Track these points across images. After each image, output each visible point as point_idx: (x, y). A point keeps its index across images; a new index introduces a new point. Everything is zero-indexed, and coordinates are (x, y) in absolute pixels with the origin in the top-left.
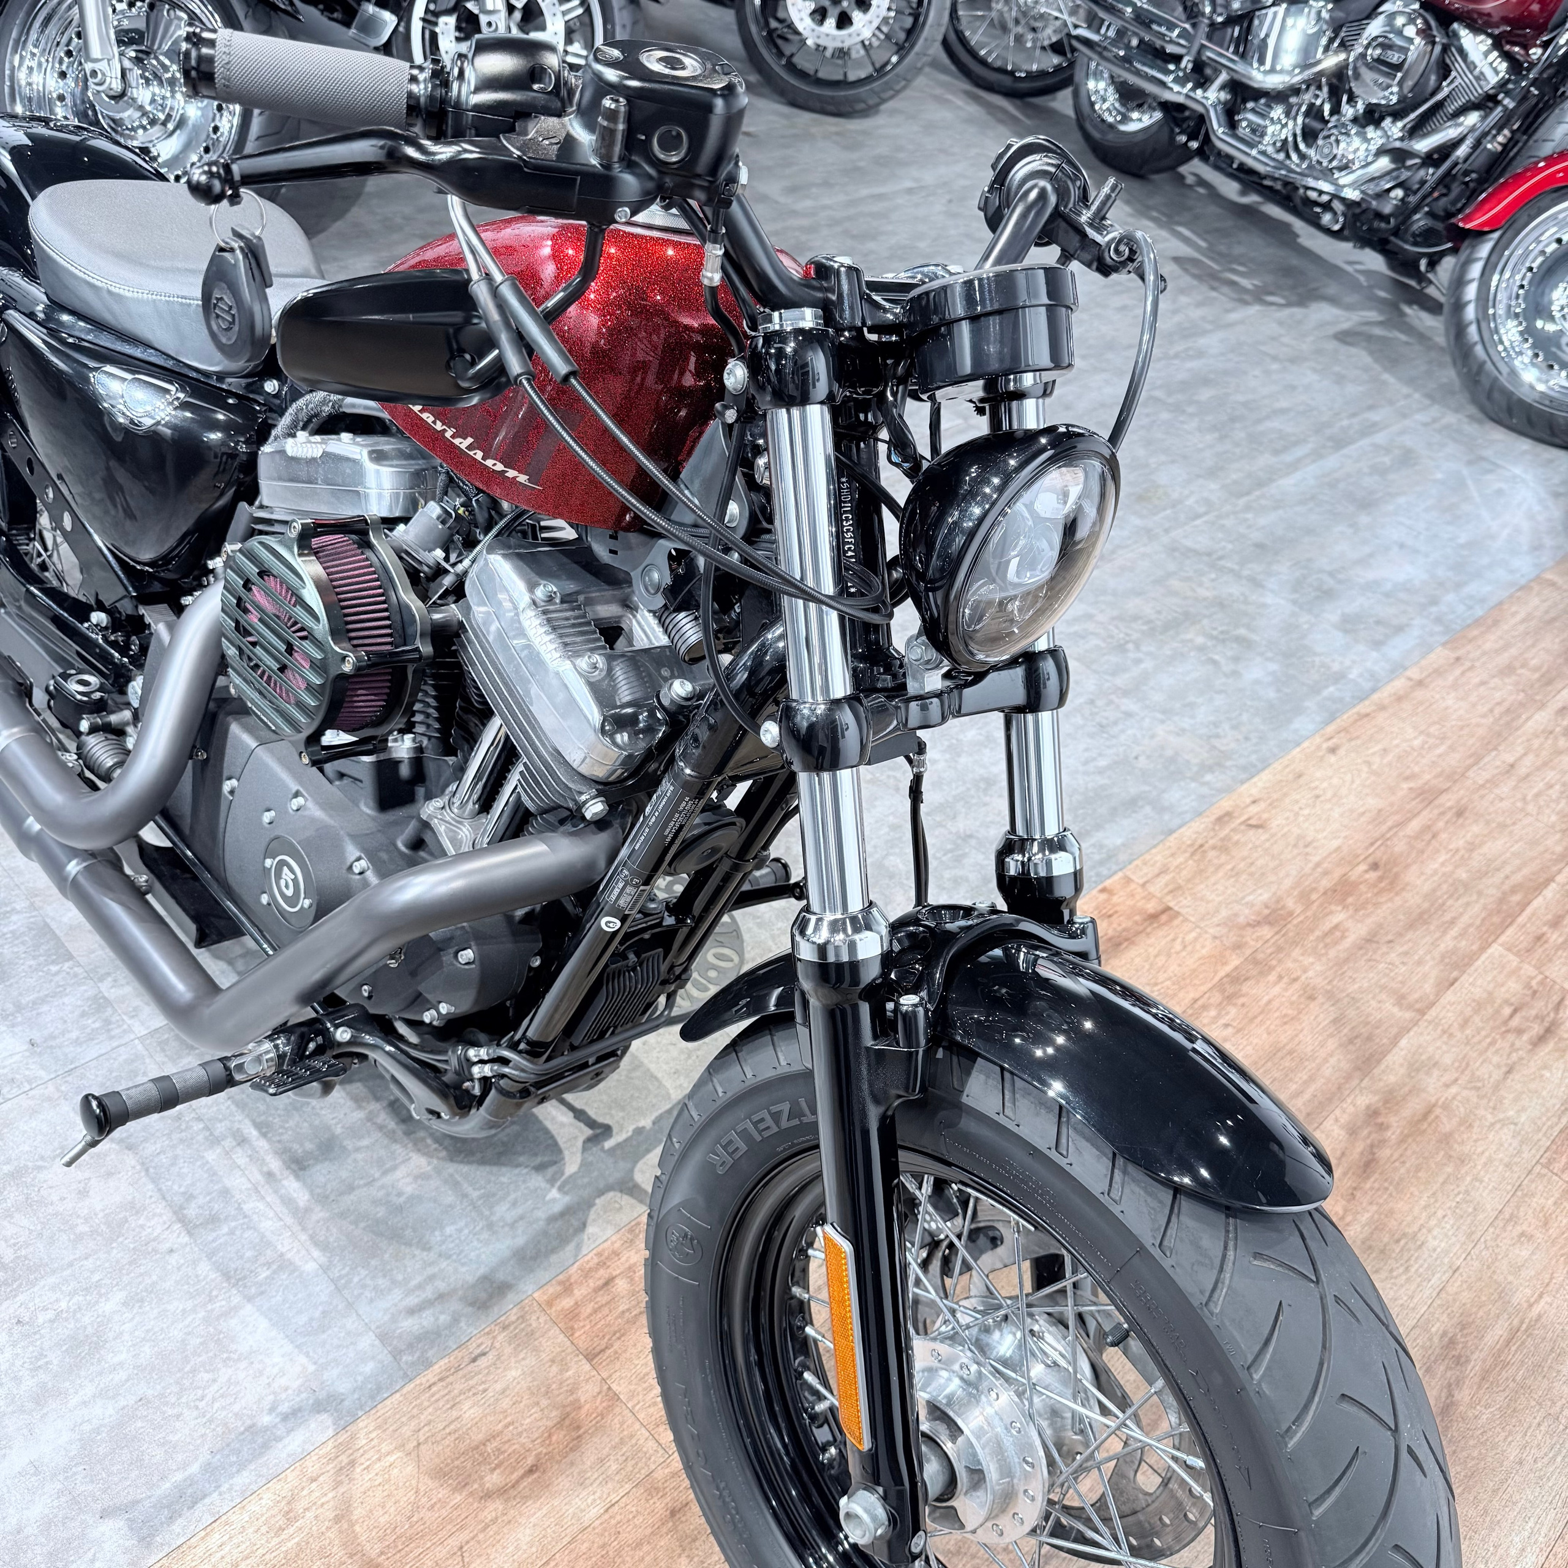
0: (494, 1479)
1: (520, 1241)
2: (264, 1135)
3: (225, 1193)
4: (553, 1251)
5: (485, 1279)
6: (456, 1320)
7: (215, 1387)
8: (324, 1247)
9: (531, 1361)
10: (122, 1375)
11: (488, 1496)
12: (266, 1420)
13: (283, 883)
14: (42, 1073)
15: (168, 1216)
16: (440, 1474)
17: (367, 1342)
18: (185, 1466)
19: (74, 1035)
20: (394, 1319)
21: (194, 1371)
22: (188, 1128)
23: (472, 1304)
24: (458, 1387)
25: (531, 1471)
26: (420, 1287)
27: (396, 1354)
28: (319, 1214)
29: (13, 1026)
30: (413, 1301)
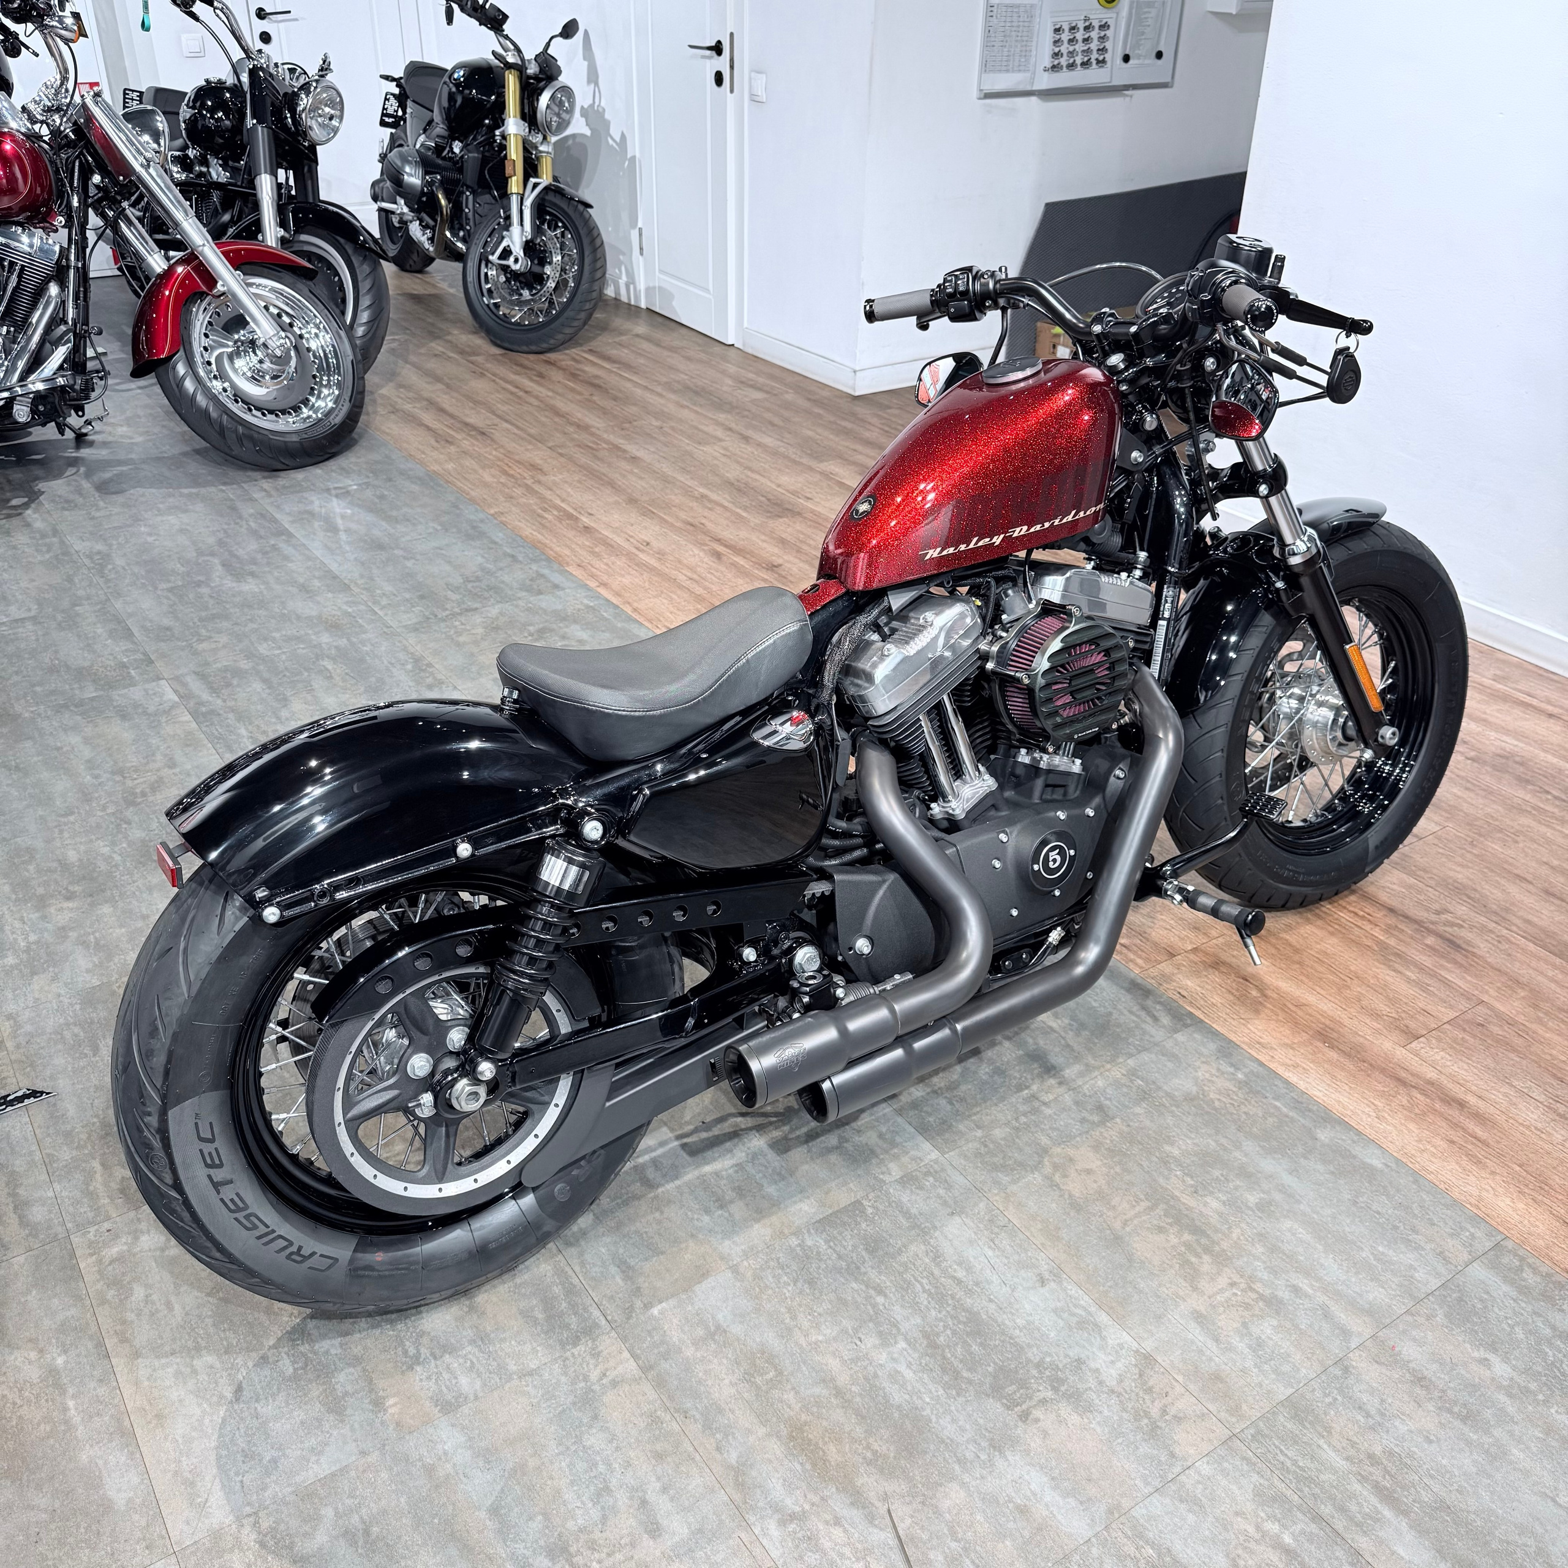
0: (1255, 993)
2: (1027, 1087)
3: (1077, 1103)
5: (1128, 991)
6: (1159, 1002)
7: (1224, 1099)
8: (1116, 1057)
9: (1180, 977)
10: (1224, 1141)
11: (1264, 995)
12: (1240, 1076)
13: (1051, 864)
14: (982, 1206)
15: (1102, 1130)
16: (1257, 1011)
17: (1180, 1037)
18: (1277, 1108)
19: (941, 1191)
20: (1164, 1027)
21: (1215, 1109)
22: (1027, 1124)
23: (1147, 996)
24: (1202, 1003)
25: (1246, 980)
26: (1138, 1016)
27: (1185, 1026)
28: (1091, 1061)
29: (935, 1228)
30: (1149, 1020)
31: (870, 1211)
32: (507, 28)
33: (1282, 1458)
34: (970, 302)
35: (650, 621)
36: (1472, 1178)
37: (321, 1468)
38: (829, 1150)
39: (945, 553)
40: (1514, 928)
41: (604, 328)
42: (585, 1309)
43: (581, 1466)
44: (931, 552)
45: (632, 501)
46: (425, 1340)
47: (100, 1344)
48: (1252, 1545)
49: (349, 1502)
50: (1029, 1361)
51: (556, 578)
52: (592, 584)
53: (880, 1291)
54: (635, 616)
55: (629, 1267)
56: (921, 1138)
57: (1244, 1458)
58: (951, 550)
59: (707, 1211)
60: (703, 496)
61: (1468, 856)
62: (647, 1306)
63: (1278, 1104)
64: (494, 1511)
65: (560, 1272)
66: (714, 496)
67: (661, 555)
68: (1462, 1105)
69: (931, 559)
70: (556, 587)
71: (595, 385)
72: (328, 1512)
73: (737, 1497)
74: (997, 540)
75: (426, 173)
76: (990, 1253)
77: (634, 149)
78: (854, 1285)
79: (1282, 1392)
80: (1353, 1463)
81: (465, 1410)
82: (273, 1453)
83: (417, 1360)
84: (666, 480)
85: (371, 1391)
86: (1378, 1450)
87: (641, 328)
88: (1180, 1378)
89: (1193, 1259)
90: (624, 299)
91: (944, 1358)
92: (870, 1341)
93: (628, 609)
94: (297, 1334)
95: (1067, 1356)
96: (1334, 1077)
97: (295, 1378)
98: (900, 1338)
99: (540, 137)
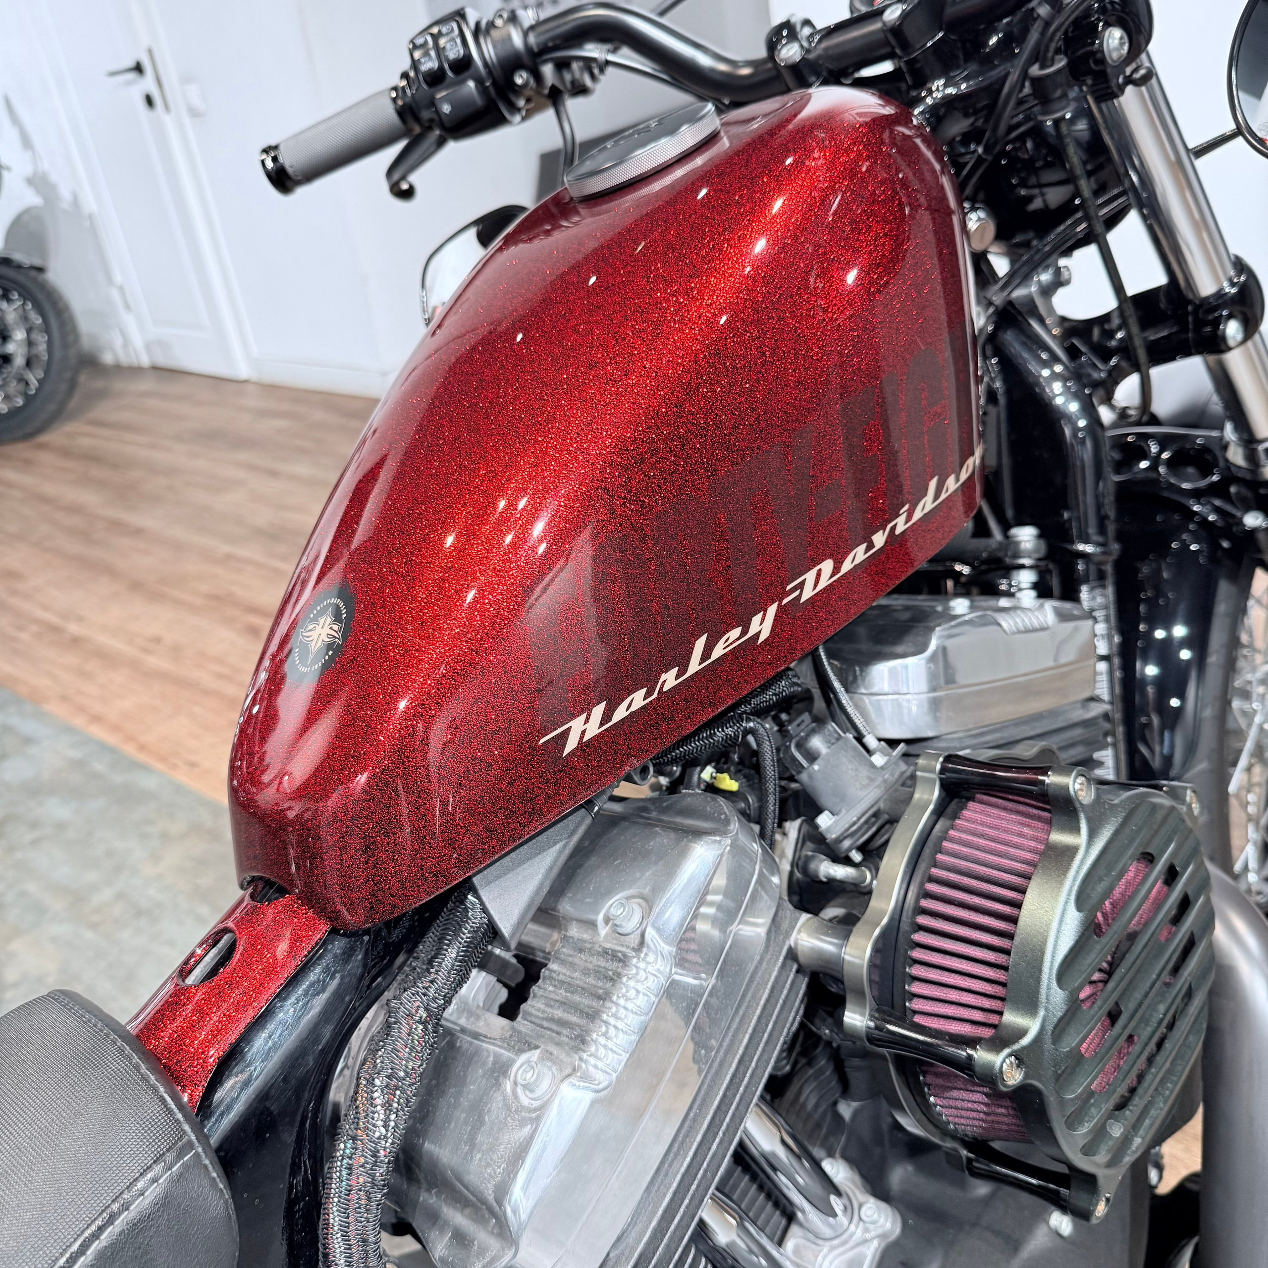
34: (479, 82)
35: (163, 759)
39: (620, 713)
41: (101, 395)
44: (577, 725)
45: (136, 586)
51: (28, 727)
52: (79, 722)
54: (142, 758)
58: (638, 699)
60: (229, 557)
66: (242, 552)
67: (176, 651)
69: (583, 746)
70: (28, 741)
71: (92, 458)
77: (90, 204)
84: (179, 547)
87: (146, 385)
90: (125, 362)
93: (130, 749)
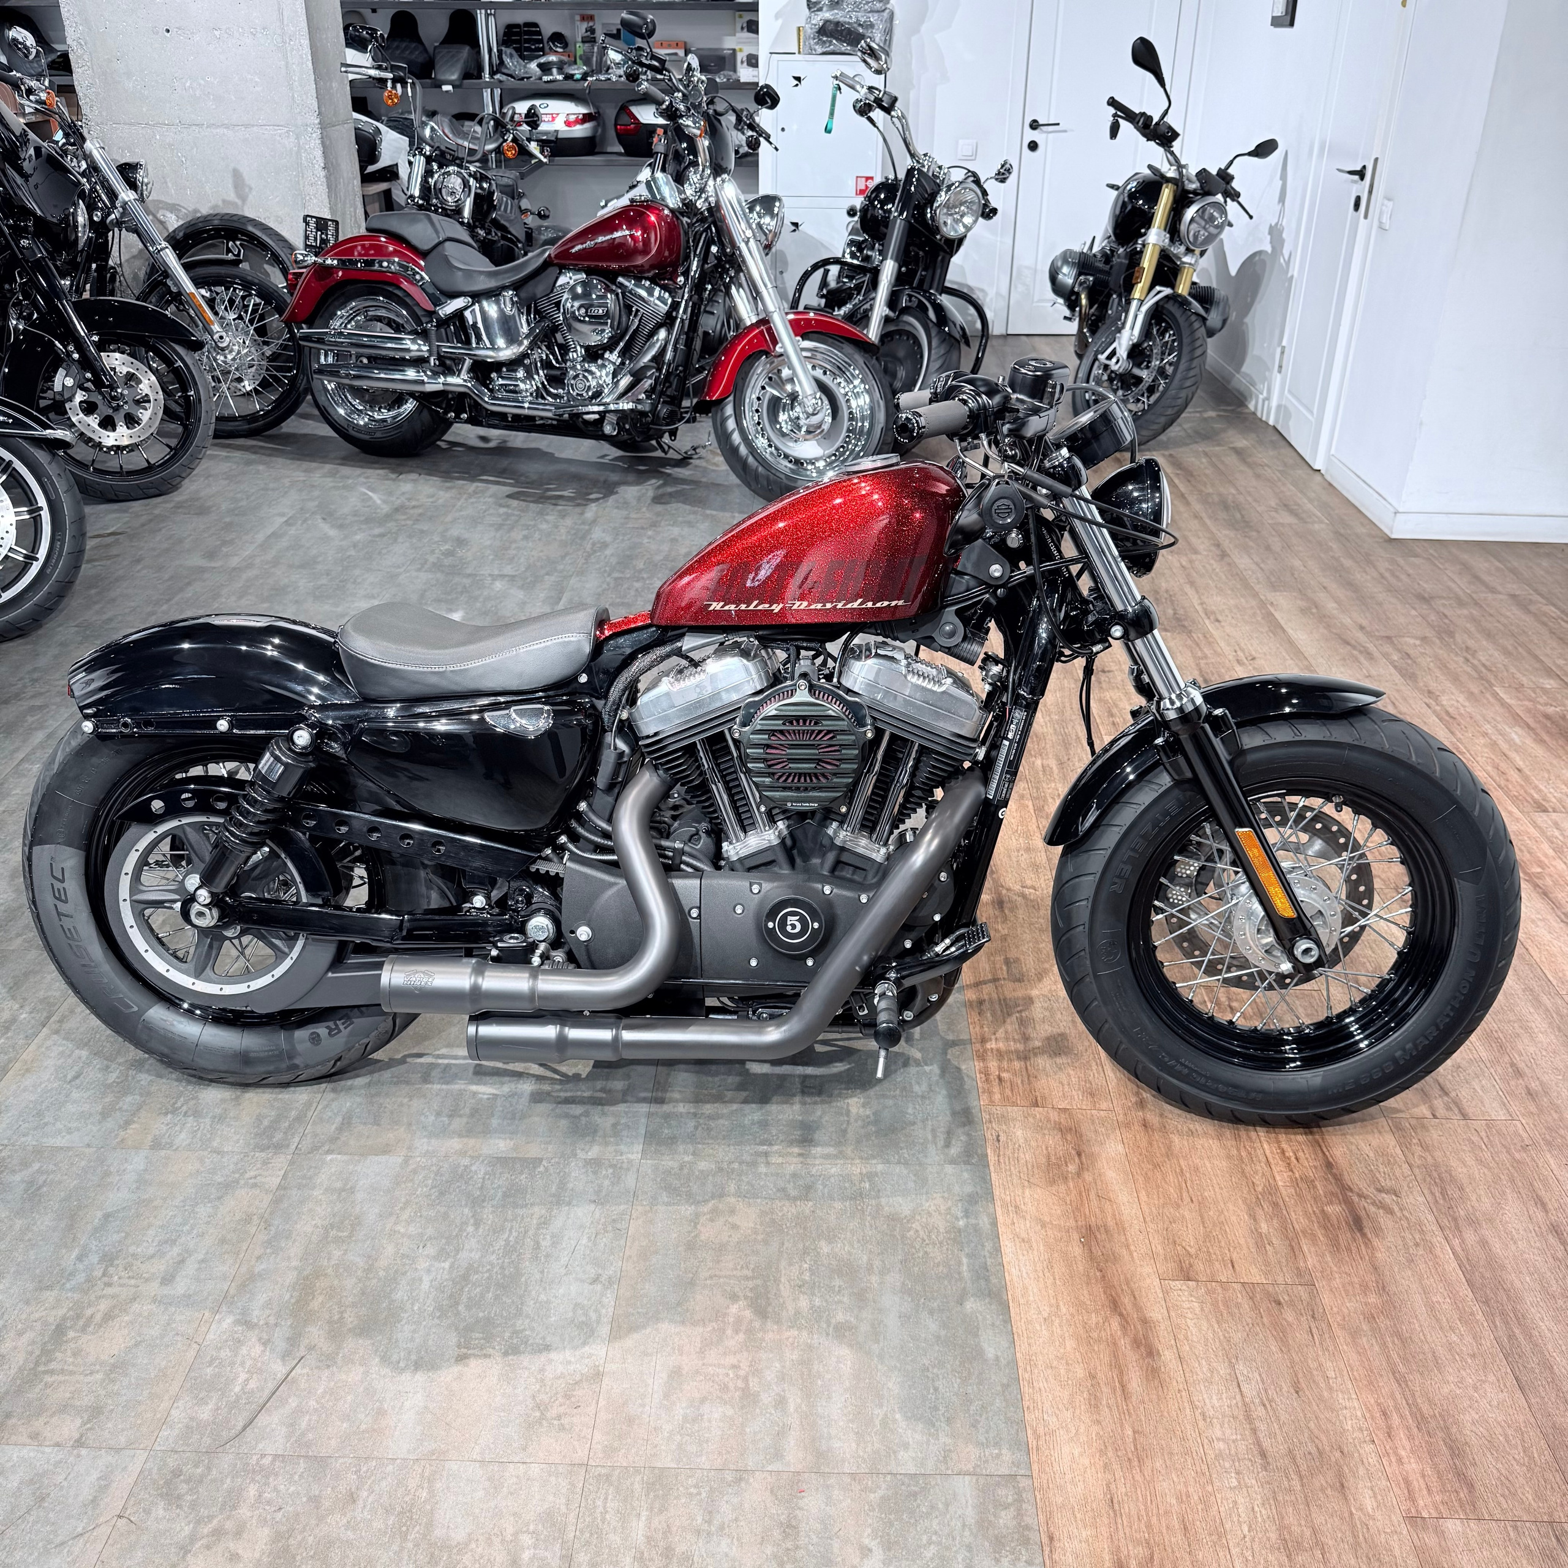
0: (1072, 1168)
1: (944, 1092)
2: (771, 1144)
3: (794, 1175)
4: (962, 1085)
5: (954, 1113)
6: (968, 1135)
7: (921, 1233)
8: (873, 1157)
9: (1018, 1124)
10: (877, 1263)
11: (1079, 1174)
12: (961, 1223)
13: (789, 928)
14: (622, 1207)
15: (787, 1203)
16: (1052, 1182)
17: (949, 1169)
18: (960, 1263)
19: (607, 1183)
20: (947, 1154)
21: (903, 1237)
22: (733, 1170)
23: (964, 1125)
24: (1009, 1152)
25: (1079, 1155)
26: (935, 1136)
27: (967, 1163)
28: (849, 1150)
29: (569, 1204)
30: (940, 1143)
31: (541, 1169)
32: (1176, 145)
33: (599, 1503)
36: (1069, 1414)
37: (59, 1142)
38: (567, 1116)
40: (1456, 1242)
42: (293, 1135)
43: (179, 1220)
44: (714, 604)
46: (192, 1102)
47: (48, 1018)
48: (497, 1541)
49: (51, 1167)
50: (514, 1325)
53: (477, 1225)
55: (349, 1123)
56: (642, 1140)
57: (573, 1485)
59: (438, 1114)
61: (1504, 1156)
62: (329, 1152)
63: (965, 1260)
64: (107, 1217)
65: (308, 1105)
68: (1151, 1353)
72: (36, 1166)
73: (232, 1291)
74: (776, 608)
75: (1080, 274)
76: (584, 1241)
78: (466, 1211)
79: (666, 1461)
80: (649, 1543)
81: (163, 1153)
82: (51, 1120)
83: (174, 1111)
85: (133, 1115)
86: (680, 1548)
87: (1244, 442)
88: (602, 1403)
89: (729, 1332)
90: (1259, 414)
91: (462, 1289)
92: (431, 1250)
94: (138, 1065)
95: (544, 1338)
96: (1050, 1266)
97: (109, 1086)
98: (451, 1260)
99: (1182, 249)
